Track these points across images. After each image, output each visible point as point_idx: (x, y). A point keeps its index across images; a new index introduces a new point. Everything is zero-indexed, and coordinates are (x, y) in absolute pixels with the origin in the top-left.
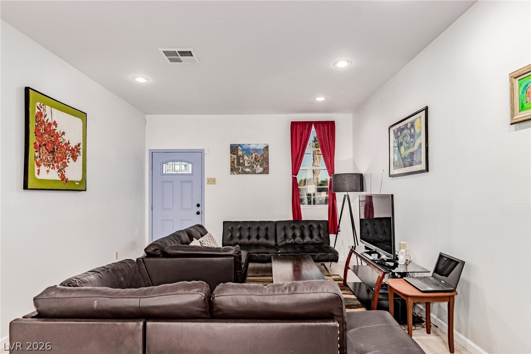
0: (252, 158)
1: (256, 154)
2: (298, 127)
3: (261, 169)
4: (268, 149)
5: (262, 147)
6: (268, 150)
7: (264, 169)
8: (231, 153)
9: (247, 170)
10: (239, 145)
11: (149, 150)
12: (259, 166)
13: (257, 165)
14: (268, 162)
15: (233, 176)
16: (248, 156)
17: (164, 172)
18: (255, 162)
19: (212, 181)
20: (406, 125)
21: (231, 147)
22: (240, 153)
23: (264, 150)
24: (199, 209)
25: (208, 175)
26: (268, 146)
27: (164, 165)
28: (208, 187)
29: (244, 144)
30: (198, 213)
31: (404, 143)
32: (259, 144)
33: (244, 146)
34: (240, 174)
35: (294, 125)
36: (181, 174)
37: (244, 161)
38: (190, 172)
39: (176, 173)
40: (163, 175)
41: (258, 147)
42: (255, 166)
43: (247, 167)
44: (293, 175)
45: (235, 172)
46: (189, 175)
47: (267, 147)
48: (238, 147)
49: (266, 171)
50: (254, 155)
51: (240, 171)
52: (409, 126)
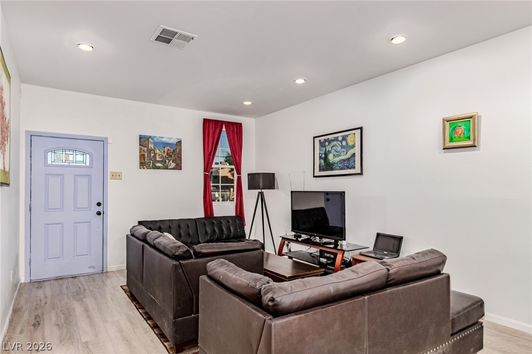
0: (164, 152)
1: (168, 148)
2: (211, 125)
3: (173, 165)
4: (181, 143)
5: (174, 141)
6: (180, 145)
7: (177, 165)
8: (140, 145)
9: (159, 165)
10: (150, 137)
11: (27, 132)
12: (171, 162)
13: (170, 160)
14: (181, 158)
15: (142, 170)
16: (159, 150)
17: (49, 162)
18: (167, 156)
19: (117, 176)
20: (338, 137)
21: (140, 138)
22: (151, 146)
23: (176, 145)
24: (100, 209)
25: (111, 168)
26: (181, 141)
27: (49, 154)
28: (111, 183)
29: (155, 137)
30: (99, 214)
31: (332, 151)
32: (172, 138)
33: (155, 139)
34: (151, 168)
35: (206, 122)
36: (76, 167)
37: (155, 154)
38: (88, 164)
39: (68, 164)
40: (49, 165)
41: (171, 141)
42: (167, 161)
43: (158, 162)
44: (204, 172)
45: (145, 167)
46: (86, 167)
47: (180, 143)
48: (148, 138)
49: (178, 167)
50: (166, 149)
51: (151, 165)
52: (340, 139)
